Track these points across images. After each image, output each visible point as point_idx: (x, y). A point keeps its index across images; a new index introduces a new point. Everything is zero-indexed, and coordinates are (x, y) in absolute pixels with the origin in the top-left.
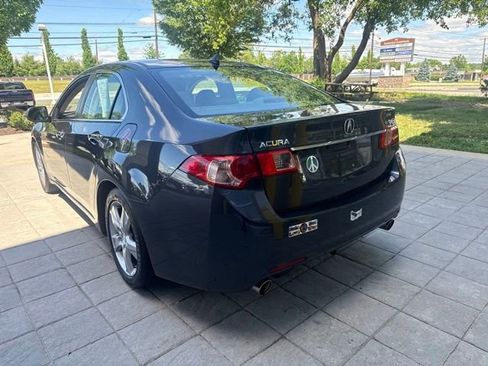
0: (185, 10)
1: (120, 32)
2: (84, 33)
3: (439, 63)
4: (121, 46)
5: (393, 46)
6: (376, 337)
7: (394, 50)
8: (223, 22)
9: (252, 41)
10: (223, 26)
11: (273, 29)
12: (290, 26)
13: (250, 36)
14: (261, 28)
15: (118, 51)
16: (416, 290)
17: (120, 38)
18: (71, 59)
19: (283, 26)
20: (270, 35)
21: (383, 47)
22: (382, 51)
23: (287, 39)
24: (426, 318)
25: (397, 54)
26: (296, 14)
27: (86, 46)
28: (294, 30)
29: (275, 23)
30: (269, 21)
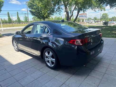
0: (36, 8)
1: (18, 13)
2: (8, 13)
3: (91, 19)
4: (18, 16)
5: (82, 15)
6: (106, 73)
7: (82, 16)
8: (46, 10)
9: (52, 15)
10: (46, 11)
11: (56, 12)
12: (60, 11)
13: (51, 13)
14: (54, 12)
15: (17, 17)
16: (109, 64)
17: (18, 14)
18: (5, 19)
19: (59, 11)
20: (56, 13)
21: (80, 15)
22: (80, 16)
23: (60, 14)
24: (113, 69)
25: (83, 17)
26: (61, 8)
27: (9, 16)
28: (61, 12)
29: (57, 11)
30: (55, 10)
